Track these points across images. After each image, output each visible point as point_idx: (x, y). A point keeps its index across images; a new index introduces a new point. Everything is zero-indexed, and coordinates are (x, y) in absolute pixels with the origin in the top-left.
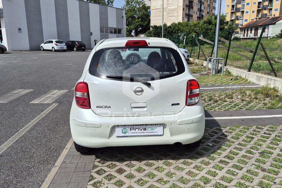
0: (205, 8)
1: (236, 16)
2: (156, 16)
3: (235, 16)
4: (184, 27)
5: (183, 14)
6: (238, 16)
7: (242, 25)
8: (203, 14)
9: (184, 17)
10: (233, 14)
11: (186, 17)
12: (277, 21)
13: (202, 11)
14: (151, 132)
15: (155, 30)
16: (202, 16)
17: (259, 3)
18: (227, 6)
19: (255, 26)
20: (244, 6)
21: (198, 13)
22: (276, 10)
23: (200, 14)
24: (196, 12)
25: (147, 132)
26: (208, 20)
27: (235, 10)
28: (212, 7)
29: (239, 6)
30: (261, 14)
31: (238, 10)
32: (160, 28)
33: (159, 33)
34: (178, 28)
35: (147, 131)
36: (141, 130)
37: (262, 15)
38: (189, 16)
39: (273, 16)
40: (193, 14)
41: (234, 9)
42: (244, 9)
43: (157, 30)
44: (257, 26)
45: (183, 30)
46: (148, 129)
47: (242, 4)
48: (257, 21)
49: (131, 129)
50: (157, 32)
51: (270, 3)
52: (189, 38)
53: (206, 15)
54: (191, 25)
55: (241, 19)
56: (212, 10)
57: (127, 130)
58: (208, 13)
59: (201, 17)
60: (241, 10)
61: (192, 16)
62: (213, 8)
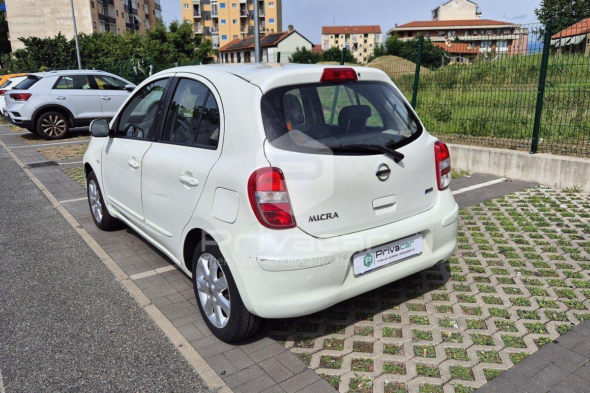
0: (139, 6)
1: (205, 27)
2: (22, 16)
3: (202, 27)
4: (109, 45)
5: (93, 15)
6: (208, 28)
7: (218, 46)
8: (138, 18)
9: (97, 21)
10: (199, 23)
11: (101, 22)
12: (279, 40)
13: (133, 11)
14: (406, 252)
15: (38, 50)
16: (136, 22)
17: (242, 5)
18: (185, 5)
19: (244, 49)
20: (216, 10)
21: (127, 15)
22: (271, 20)
23: (131, 18)
24: (122, 13)
25: (401, 254)
26: (157, 31)
27: (202, 16)
28: (154, 5)
29: (207, 8)
30: (247, 26)
31: (206, 16)
32: (49, 44)
33: (49, 56)
34: (95, 45)
35: (401, 251)
36: (392, 252)
37: (249, 29)
38: (106, 20)
39: (270, 32)
40: (116, 17)
41: (199, 13)
42: (216, 14)
43: (43, 49)
44: (247, 49)
45: (108, 52)
46: (402, 247)
47: (211, 4)
48: (244, 40)
49: (378, 253)
50: (42, 54)
51: (260, 8)
52: (126, 69)
53: (144, 21)
54: (126, 41)
55: (214, 35)
56: (154, 11)
57: (371, 256)
58: (147, 16)
59: (133, 25)
60: (212, 16)
61: (114, 21)
62: (157, 9)
